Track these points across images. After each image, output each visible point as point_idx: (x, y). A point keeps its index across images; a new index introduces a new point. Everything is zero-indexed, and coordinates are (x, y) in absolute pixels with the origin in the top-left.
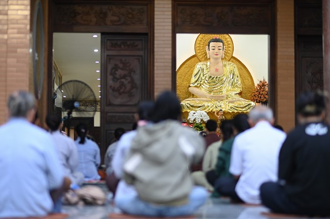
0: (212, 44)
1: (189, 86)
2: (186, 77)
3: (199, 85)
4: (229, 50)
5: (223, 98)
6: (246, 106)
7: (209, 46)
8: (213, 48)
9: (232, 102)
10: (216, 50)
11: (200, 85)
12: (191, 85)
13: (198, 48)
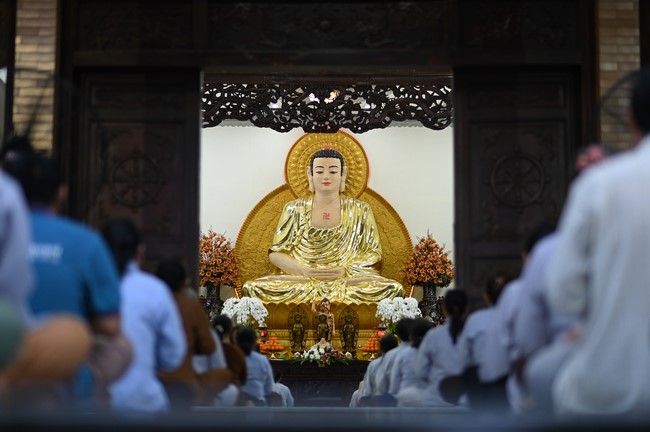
0: (317, 161)
1: (270, 251)
2: (267, 232)
3: (289, 249)
4: (360, 175)
5: (336, 275)
6: (384, 291)
7: (312, 165)
8: (319, 170)
9: (354, 283)
10: (326, 174)
11: (293, 248)
12: (275, 248)
13: (293, 171)
